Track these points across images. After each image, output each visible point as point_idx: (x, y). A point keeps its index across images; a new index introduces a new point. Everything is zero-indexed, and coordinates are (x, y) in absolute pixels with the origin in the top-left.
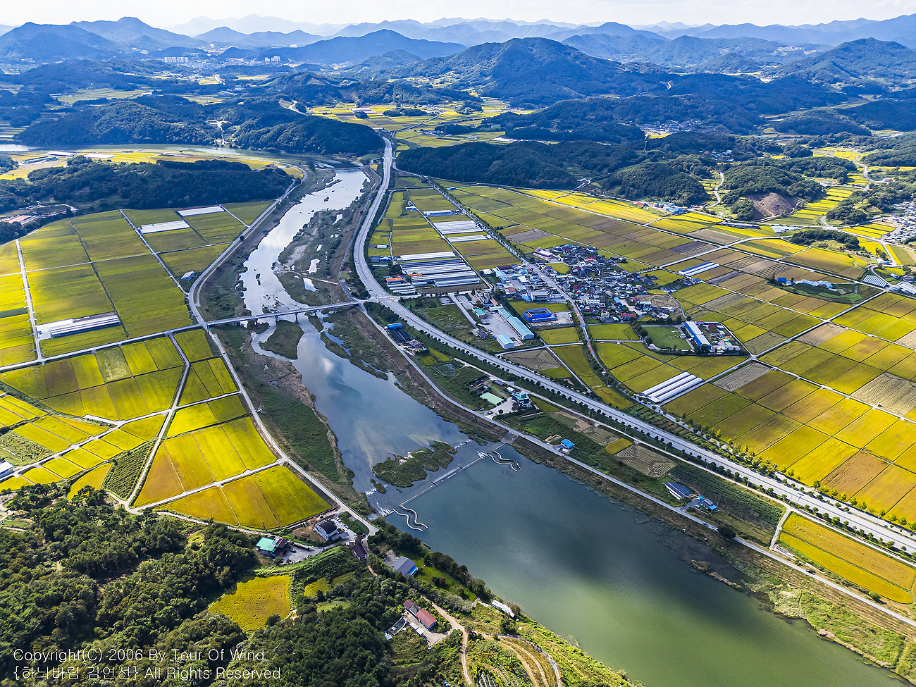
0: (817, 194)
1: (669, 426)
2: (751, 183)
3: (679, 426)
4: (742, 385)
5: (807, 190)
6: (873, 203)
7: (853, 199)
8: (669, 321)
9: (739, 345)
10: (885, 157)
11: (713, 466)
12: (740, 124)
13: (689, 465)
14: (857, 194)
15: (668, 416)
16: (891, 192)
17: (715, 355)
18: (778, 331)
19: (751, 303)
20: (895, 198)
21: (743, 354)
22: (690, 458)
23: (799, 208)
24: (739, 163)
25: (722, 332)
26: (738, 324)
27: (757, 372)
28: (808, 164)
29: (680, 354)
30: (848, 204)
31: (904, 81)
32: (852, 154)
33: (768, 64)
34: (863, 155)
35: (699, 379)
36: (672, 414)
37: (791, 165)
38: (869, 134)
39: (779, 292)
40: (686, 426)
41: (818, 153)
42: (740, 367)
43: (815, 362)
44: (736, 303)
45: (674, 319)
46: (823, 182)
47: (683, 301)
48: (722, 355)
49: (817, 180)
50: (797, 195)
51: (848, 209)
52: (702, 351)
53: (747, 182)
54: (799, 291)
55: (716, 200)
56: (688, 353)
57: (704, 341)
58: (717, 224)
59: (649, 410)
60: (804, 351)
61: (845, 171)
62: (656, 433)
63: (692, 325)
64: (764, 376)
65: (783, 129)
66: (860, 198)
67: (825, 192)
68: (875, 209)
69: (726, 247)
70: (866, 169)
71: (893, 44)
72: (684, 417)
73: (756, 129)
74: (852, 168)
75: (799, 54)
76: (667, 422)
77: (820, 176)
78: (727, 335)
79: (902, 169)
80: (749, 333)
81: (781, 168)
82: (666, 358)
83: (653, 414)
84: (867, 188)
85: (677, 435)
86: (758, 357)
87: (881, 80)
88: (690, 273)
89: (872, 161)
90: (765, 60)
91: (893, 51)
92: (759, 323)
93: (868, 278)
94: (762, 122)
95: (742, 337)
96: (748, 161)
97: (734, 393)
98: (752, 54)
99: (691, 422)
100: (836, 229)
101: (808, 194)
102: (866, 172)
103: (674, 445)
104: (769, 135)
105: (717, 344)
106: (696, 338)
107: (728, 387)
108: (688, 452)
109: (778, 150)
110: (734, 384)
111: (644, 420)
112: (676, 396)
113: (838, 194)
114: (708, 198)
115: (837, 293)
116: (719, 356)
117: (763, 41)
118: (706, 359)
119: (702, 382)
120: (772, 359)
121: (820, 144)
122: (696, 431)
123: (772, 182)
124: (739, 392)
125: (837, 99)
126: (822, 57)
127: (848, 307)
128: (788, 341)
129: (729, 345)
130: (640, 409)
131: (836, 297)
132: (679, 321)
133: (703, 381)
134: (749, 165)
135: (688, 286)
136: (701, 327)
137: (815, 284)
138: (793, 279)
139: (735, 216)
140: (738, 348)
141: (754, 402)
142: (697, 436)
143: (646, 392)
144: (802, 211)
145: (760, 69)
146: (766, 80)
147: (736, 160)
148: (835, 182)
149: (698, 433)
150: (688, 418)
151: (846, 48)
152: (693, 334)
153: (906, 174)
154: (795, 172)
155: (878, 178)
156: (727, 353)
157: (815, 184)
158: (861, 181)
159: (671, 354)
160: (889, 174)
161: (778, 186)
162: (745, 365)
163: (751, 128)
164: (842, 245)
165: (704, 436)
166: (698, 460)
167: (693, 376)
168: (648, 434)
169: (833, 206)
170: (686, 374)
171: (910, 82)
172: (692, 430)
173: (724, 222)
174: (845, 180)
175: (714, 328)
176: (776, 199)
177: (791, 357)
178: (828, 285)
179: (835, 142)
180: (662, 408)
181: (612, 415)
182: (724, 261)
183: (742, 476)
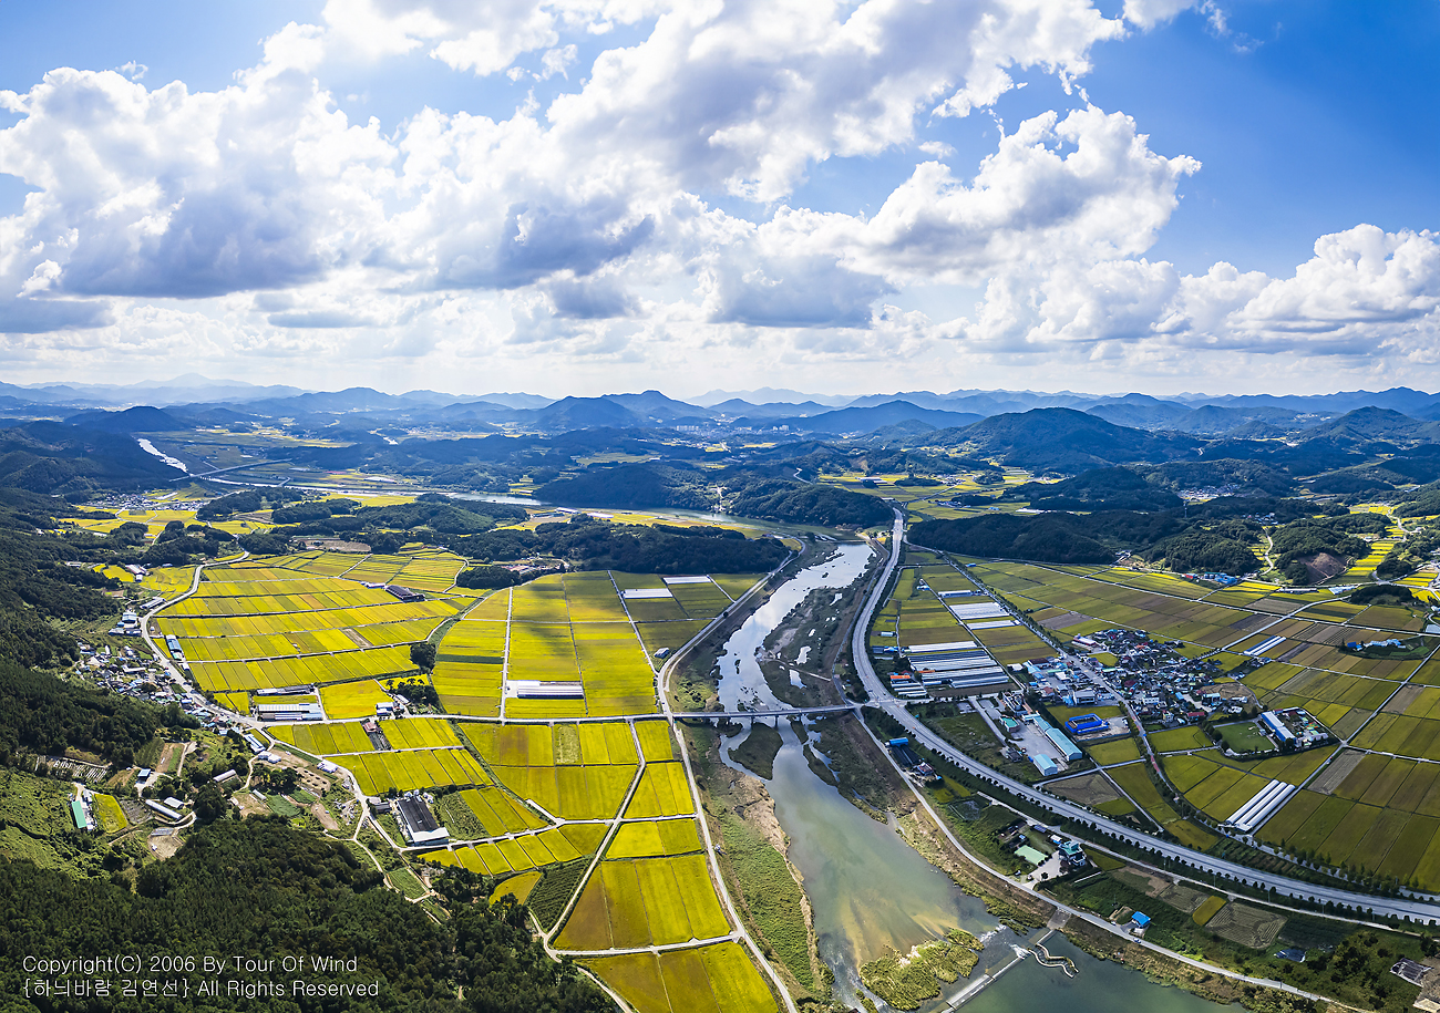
0: (1363, 550)
1: (1268, 862)
2: (1299, 545)
3: (1279, 859)
4: (1340, 781)
5: (1353, 546)
6: (1414, 553)
7: (1396, 551)
8: (1244, 716)
9: (1327, 731)
10: (1412, 509)
11: (1330, 908)
12: (1276, 487)
13: (1302, 915)
14: (1397, 545)
15: (1264, 848)
16: (1425, 540)
17: (1302, 750)
18: (1362, 705)
19: (1327, 678)
20: (1430, 545)
21: (1333, 741)
22: (1299, 903)
23: (1351, 566)
24: (1284, 525)
25: (1305, 719)
26: (1320, 706)
27: (1351, 762)
28: (1348, 521)
29: (1263, 757)
30: (1392, 555)
31: (1408, 442)
32: (1384, 509)
33: (1291, 430)
34: (1393, 508)
35: (1291, 787)
36: (1269, 844)
37: (1333, 524)
38: (1394, 489)
39: (1352, 660)
40: (1288, 857)
41: (1355, 510)
42: (1332, 760)
43: (1404, 734)
44: (1312, 681)
45: (1249, 711)
46: (1366, 538)
47: (1255, 687)
48: (1311, 748)
49: (1360, 536)
50: (1345, 553)
51: (1394, 561)
52: (1288, 748)
53: (1296, 544)
54: (1371, 655)
55: (1268, 565)
56: (1273, 754)
57: (1287, 734)
58: (1275, 591)
59: (1240, 845)
60: (1392, 722)
61: (1382, 526)
62: (1252, 876)
63: (1270, 716)
64: (1361, 764)
65: (1317, 489)
66: (1401, 549)
67: (1370, 547)
68: (1416, 559)
69: (1289, 616)
70: (1400, 522)
71: (1391, 411)
72: (1283, 845)
73: (1292, 491)
74: (1387, 522)
75: (1317, 420)
76: (1264, 857)
77: (1361, 532)
78: (1311, 721)
79: (1429, 518)
80: (1334, 714)
81: (1325, 527)
82: (1249, 765)
83: (1245, 849)
84: (1405, 539)
85: (1280, 873)
86: (1349, 742)
87: (1389, 441)
88: (1257, 652)
89: (1401, 513)
90: (1288, 426)
91: (1393, 417)
92: (1341, 699)
93: (1429, 629)
94: (1297, 484)
95: (1327, 720)
96: (1293, 523)
97: (1333, 795)
98: (1274, 421)
99: (1292, 850)
100: (1388, 583)
101: (1356, 550)
102: (1400, 524)
103: (1279, 890)
104: (1305, 495)
105: (1302, 736)
106: (1277, 732)
107: (1325, 789)
108: (1296, 895)
109: (1318, 510)
110: (1331, 784)
111: (1235, 861)
112: (1269, 817)
113: (1381, 549)
114: (1260, 564)
115: (1406, 650)
116: (1307, 750)
117: (1282, 410)
118: (1294, 757)
119: (1294, 790)
120: (1364, 740)
121: (1354, 502)
122: (1300, 861)
123: (1318, 543)
124: (1338, 793)
125: (1359, 460)
126: (1337, 423)
127: (1419, 664)
128: (1374, 714)
129: (1315, 733)
130: (1229, 845)
131: (1405, 654)
132: (1255, 713)
133: (1296, 788)
134: (1294, 526)
135: (1257, 668)
136: (1281, 718)
137: (1385, 644)
138: (1362, 643)
139: (1290, 581)
140: (1325, 735)
141: (1357, 801)
142: (1303, 868)
143: (1231, 819)
144: (1354, 569)
145: (1285, 435)
146: (1293, 445)
147: (1280, 523)
148: (1376, 537)
149: (1304, 863)
150: (1288, 845)
151: (1355, 415)
152: (1274, 727)
153: (1432, 522)
154: (1338, 530)
155: (1412, 529)
156: (1316, 744)
157: (1359, 540)
158: (1398, 530)
159: (1253, 759)
160: (1420, 523)
161: (1325, 545)
162: (1337, 755)
163: (1288, 490)
164: (1398, 598)
165: (1312, 866)
166: (1311, 905)
167: (1283, 784)
168: (1244, 881)
169: (1380, 560)
170: (1275, 782)
171: (1412, 442)
172: (1295, 861)
173: (1282, 589)
174: (1385, 534)
175: (1295, 717)
176: (1327, 559)
177: (1383, 732)
178: (1397, 643)
179: (1366, 499)
180: (1255, 838)
181: (1195, 862)
182: (1290, 632)
183: (1365, 909)
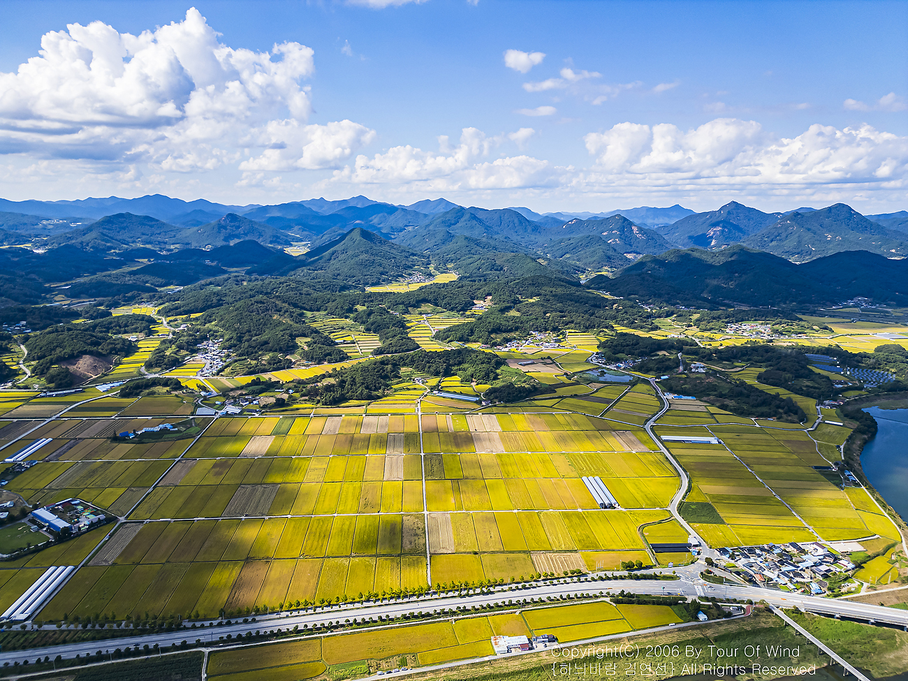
0: (130, 349)
1: (50, 638)
2: (58, 350)
3: (63, 631)
4: (120, 552)
5: (118, 346)
6: (180, 347)
7: (163, 347)
8: (11, 519)
9: (103, 513)
10: (177, 308)
11: (118, 654)
12: (25, 295)
13: (89, 668)
14: (164, 342)
15: (46, 627)
16: (191, 335)
17: (80, 533)
18: (138, 483)
19: (101, 467)
20: (196, 340)
21: (111, 520)
22: (89, 659)
23: (117, 364)
24: (38, 333)
25: (80, 508)
26: (95, 493)
27: (130, 533)
28: (111, 323)
29: (38, 550)
30: (159, 351)
31: (167, 247)
32: (148, 310)
33: (36, 236)
34: (157, 309)
35: (70, 568)
36: (51, 622)
37: (95, 327)
38: (156, 291)
39: (125, 448)
40: (72, 627)
41: (117, 312)
42: (111, 536)
43: (181, 501)
44: (84, 472)
45: (16, 513)
46: (132, 337)
47: (22, 490)
48: (88, 530)
49: (125, 336)
50: (110, 353)
51: (162, 356)
52: (63, 536)
53: (54, 349)
54: (144, 440)
55: (25, 373)
56: (48, 545)
57: (62, 524)
58: (35, 397)
59: (17, 633)
60: (168, 494)
61: (147, 326)
62: (32, 655)
63: (43, 513)
64: (139, 533)
65: (75, 293)
66: (169, 345)
67: (136, 346)
68: (183, 352)
69: (54, 418)
70: (164, 320)
71: (147, 218)
72: (66, 618)
73: (45, 298)
74: (152, 321)
75: (65, 226)
76: (46, 634)
77: (125, 332)
78: (86, 507)
79: (193, 316)
80: (109, 497)
81: (86, 330)
82: (21, 562)
83: (24, 635)
84: (171, 336)
85: (65, 642)
86: (127, 518)
87: (148, 246)
88: (20, 457)
89: (166, 313)
90: (32, 232)
91: (150, 223)
92: (116, 483)
93: (199, 411)
94: (50, 290)
95: (103, 503)
96: (48, 329)
97: (114, 564)
98: (15, 227)
99: (76, 620)
100: (157, 375)
101: (121, 350)
102: (165, 323)
103: (64, 656)
104: (61, 302)
105: (78, 522)
106: (51, 525)
107: (106, 561)
108: (83, 654)
109: (77, 315)
110: (111, 556)
111: (14, 649)
113: (147, 347)
114: (15, 373)
115: (179, 431)
116: (84, 533)
117: (23, 215)
118: (71, 542)
119: (74, 570)
120: (142, 513)
121: (116, 305)
122: (85, 626)
123: (80, 346)
124: (119, 562)
125: (117, 265)
126: (89, 229)
127: (191, 442)
128: (150, 490)
129: (92, 517)
130: (5, 638)
131: (178, 435)
132: (24, 513)
133: (76, 567)
134: (50, 333)
135: (21, 472)
136: (53, 511)
137: (157, 429)
138: (134, 431)
139: (52, 385)
140: (102, 517)
141: (139, 564)
142: (89, 630)
143: (6, 614)
144: (121, 366)
145: (29, 242)
146: (40, 251)
147: (34, 330)
148: (141, 336)
149: (89, 627)
150: (71, 617)
151: (109, 221)
152: (47, 521)
153: (197, 319)
154: (101, 332)
155: (177, 326)
156: (93, 526)
157: (124, 340)
158: (164, 328)
159: (26, 555)
160: (185, 321)
161: (88, 348)
162: (116, 531)
163: (40, 297)
164: (168, 388)
165: (97, 627)
166: (100, 657)
167: (61, 568)
168: (26, 662)
169: (147, 357)
170: (52, 568)
171: (172, 247)
172: (80, 627)
173: (43, 394)
174: (150, 333)
175: (68, 507)
176: (91, 361)
177: (159, 503)
178: (169, 426)
179: (129, 301)
180: (34, 622)
182: (57, 433)
183: (151, 646)
